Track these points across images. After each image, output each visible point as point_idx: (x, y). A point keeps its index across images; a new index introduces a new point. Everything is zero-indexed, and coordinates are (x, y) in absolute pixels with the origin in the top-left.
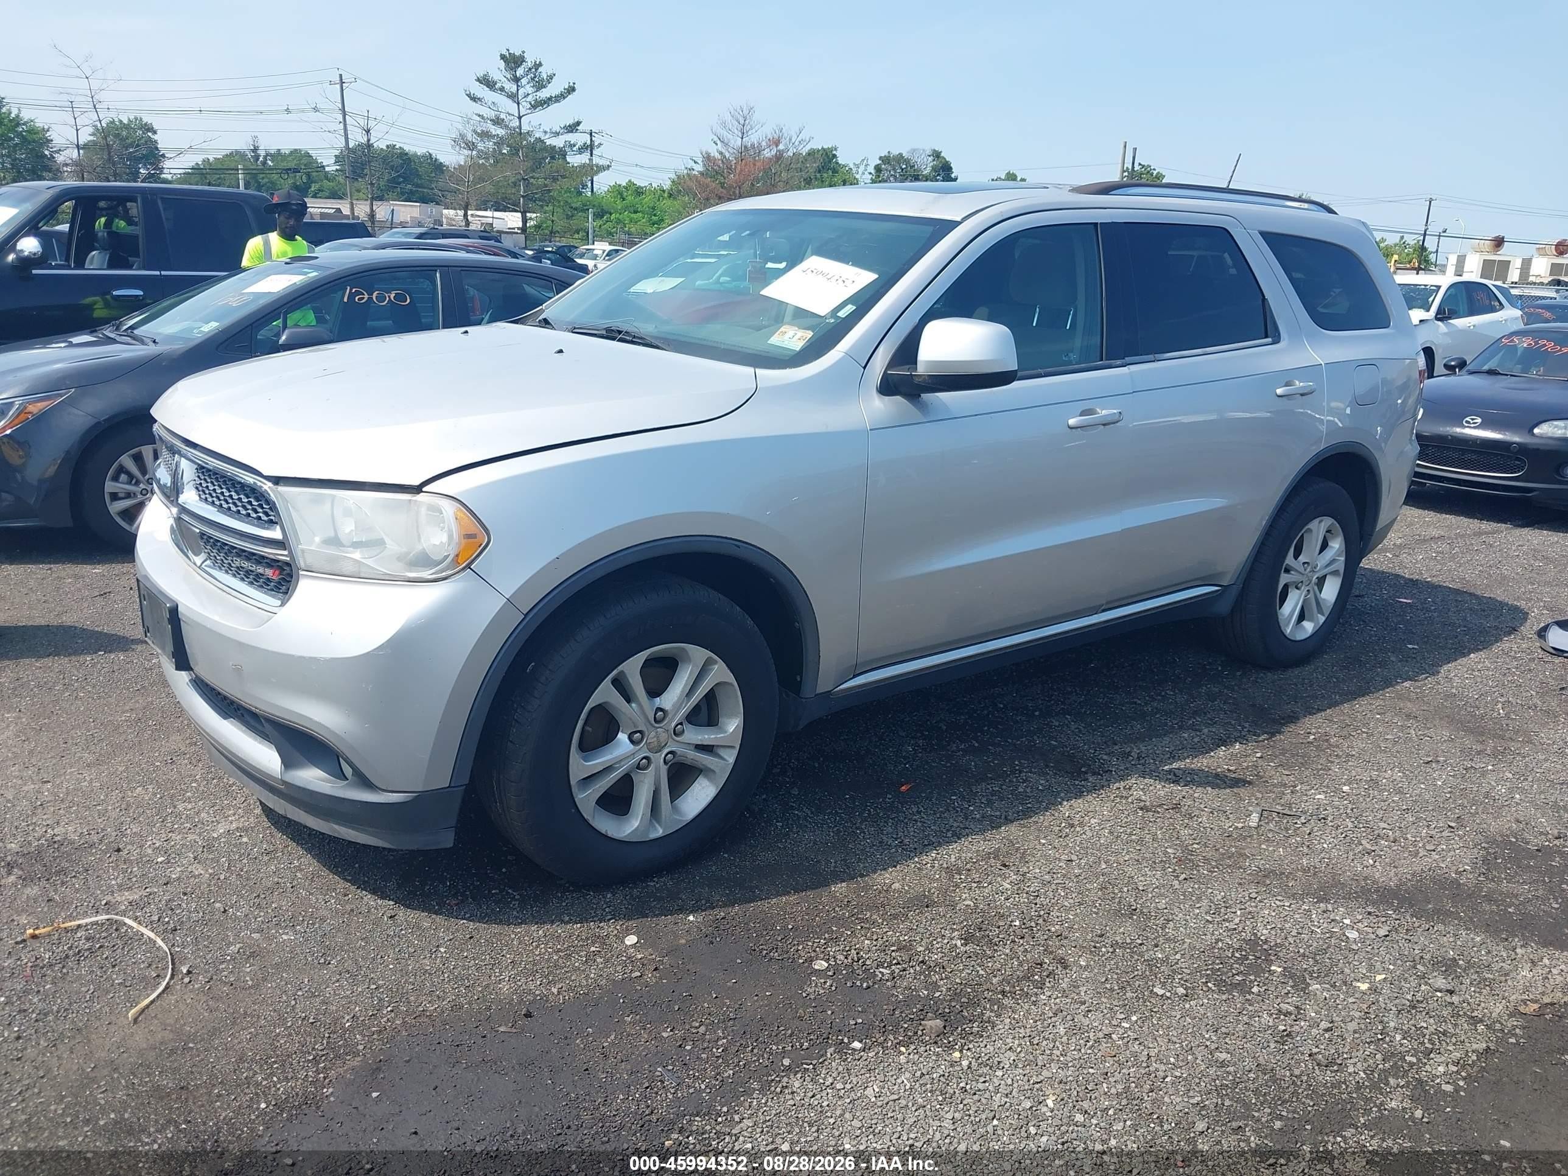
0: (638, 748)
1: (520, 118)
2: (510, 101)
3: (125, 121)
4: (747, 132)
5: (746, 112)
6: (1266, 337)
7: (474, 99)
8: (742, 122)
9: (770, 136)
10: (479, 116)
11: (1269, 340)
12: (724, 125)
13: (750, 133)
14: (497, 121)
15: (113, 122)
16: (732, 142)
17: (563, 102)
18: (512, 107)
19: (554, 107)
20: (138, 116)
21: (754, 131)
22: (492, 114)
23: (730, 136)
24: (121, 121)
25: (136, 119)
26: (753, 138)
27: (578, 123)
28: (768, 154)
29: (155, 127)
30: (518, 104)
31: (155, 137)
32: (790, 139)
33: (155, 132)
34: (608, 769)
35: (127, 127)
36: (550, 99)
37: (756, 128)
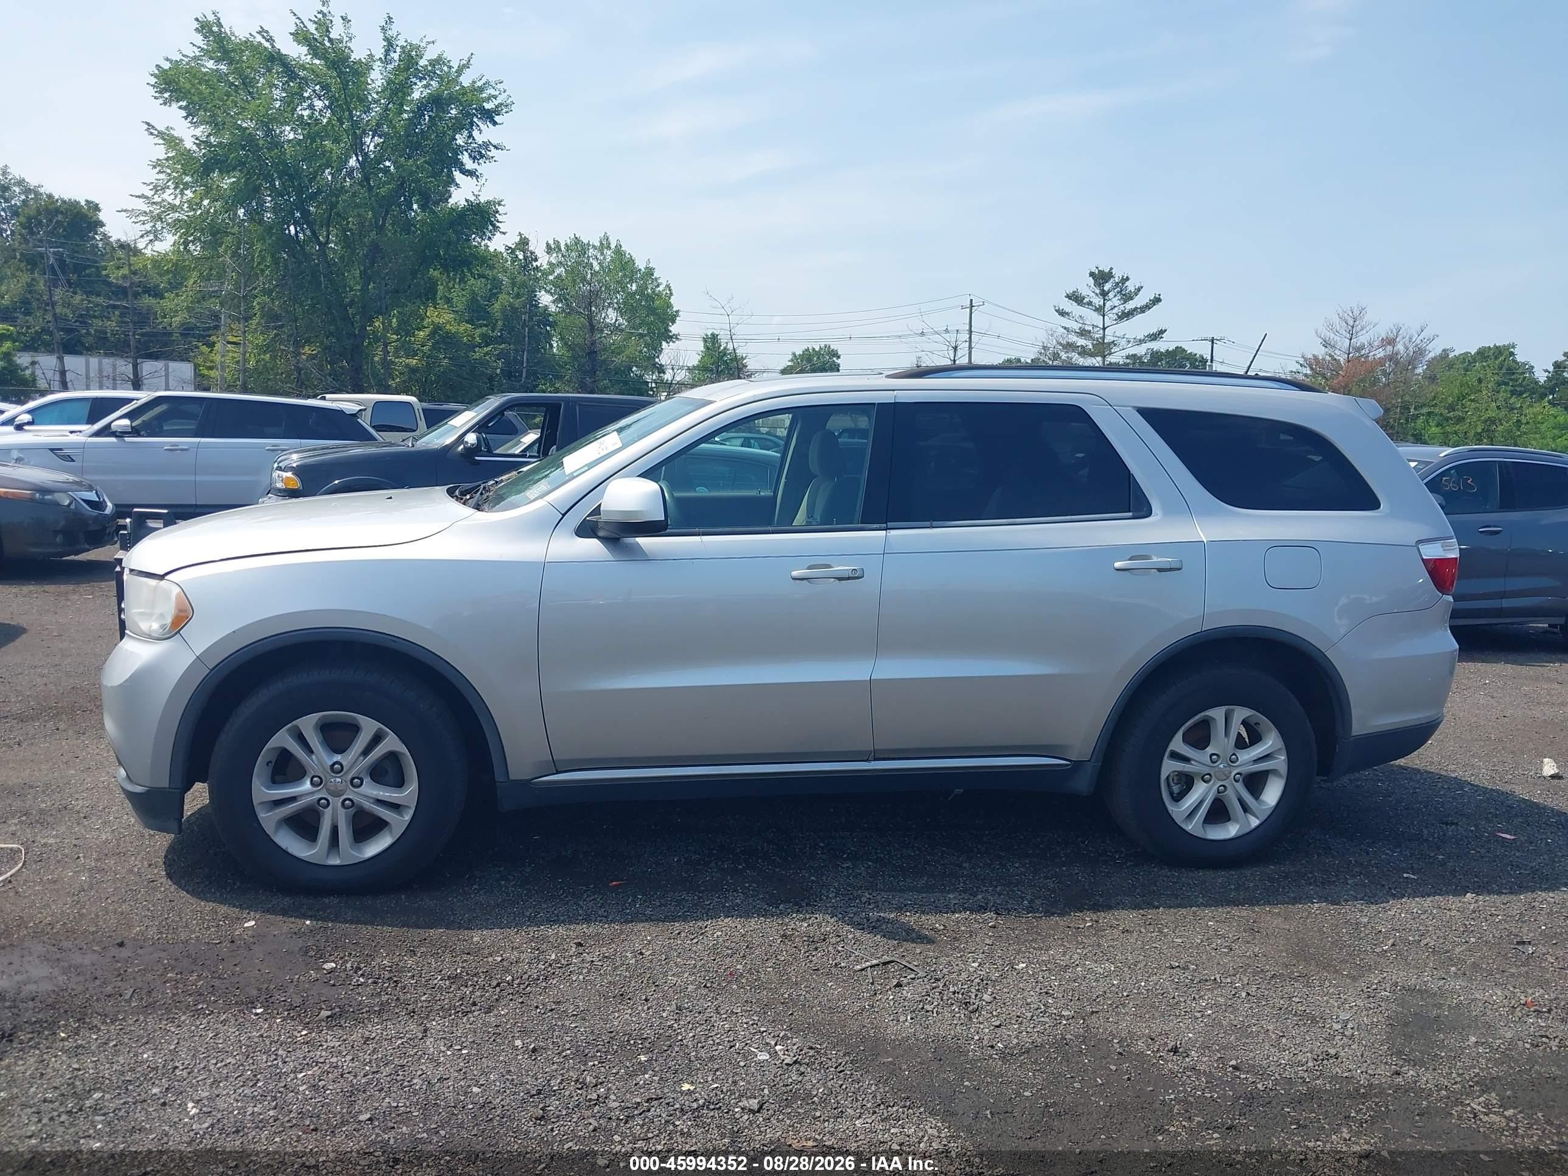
0: (315, 789)
1: (1104, 329)
2: (1095, 314)
3: (817, 349)
4: (1357, 333)
5: (1356, 313)
6: (1129, 511)
7: (1062, 313)
8: (1351, 323)
9: (1384, 336)
10: (1065, 328)
11: (1130, 514)
12: (1331, 327)
13: (1359, 334)
14: (1083, 333)
15: (807, 350)
16: (1339, 343)
17: (1148, 313)
18: (1097, 319)
19: (1139, 317)
20: (828, 343)
21: (1365, 331)
22: (1076, 326)
23: (1337, 338)
24: (814, 349)
25: (826, 346)
26: (1362, 339)
27: (1162, 332)
28: (1380, 354)
29: (840, 353)
30: (1104, 316)
31: (839, 361)
32: (1411, 338)
33: (839, 357)
34: (293, 799)
35: (818, 354)
36: (1136, 309)
37: (1368, 328)
